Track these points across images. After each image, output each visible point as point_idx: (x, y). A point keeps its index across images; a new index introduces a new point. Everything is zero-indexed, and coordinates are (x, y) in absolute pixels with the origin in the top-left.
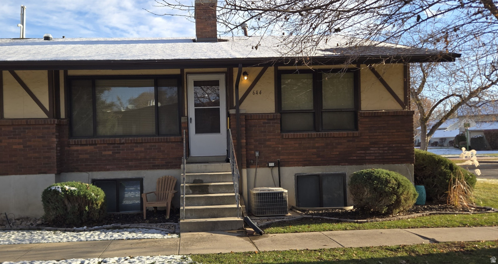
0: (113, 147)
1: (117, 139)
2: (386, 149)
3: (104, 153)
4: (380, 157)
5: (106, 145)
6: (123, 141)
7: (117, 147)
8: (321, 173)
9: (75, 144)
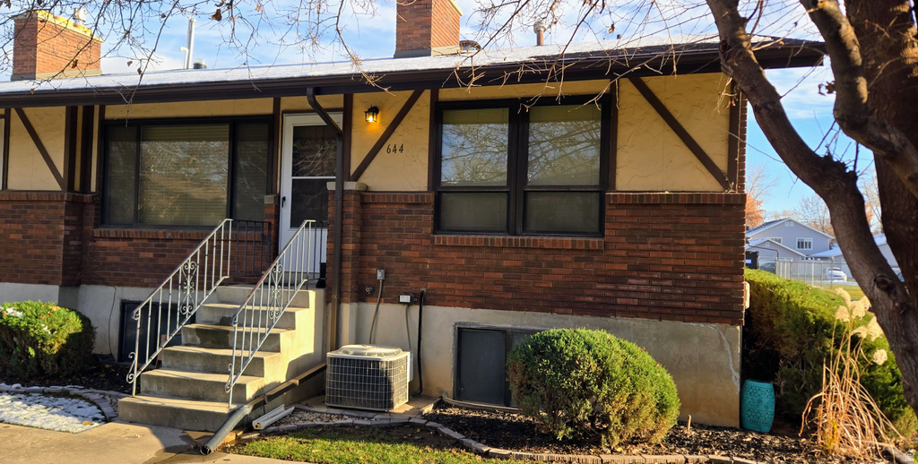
0: (156, 246)
1: (161, 231)
2: (669, 283)
3: (142, 255)
4: (652, 303)
5: (145, 241)
6: (169, 235)
7: (162, 246)
8: (510, 326)
9: (101, 237)
